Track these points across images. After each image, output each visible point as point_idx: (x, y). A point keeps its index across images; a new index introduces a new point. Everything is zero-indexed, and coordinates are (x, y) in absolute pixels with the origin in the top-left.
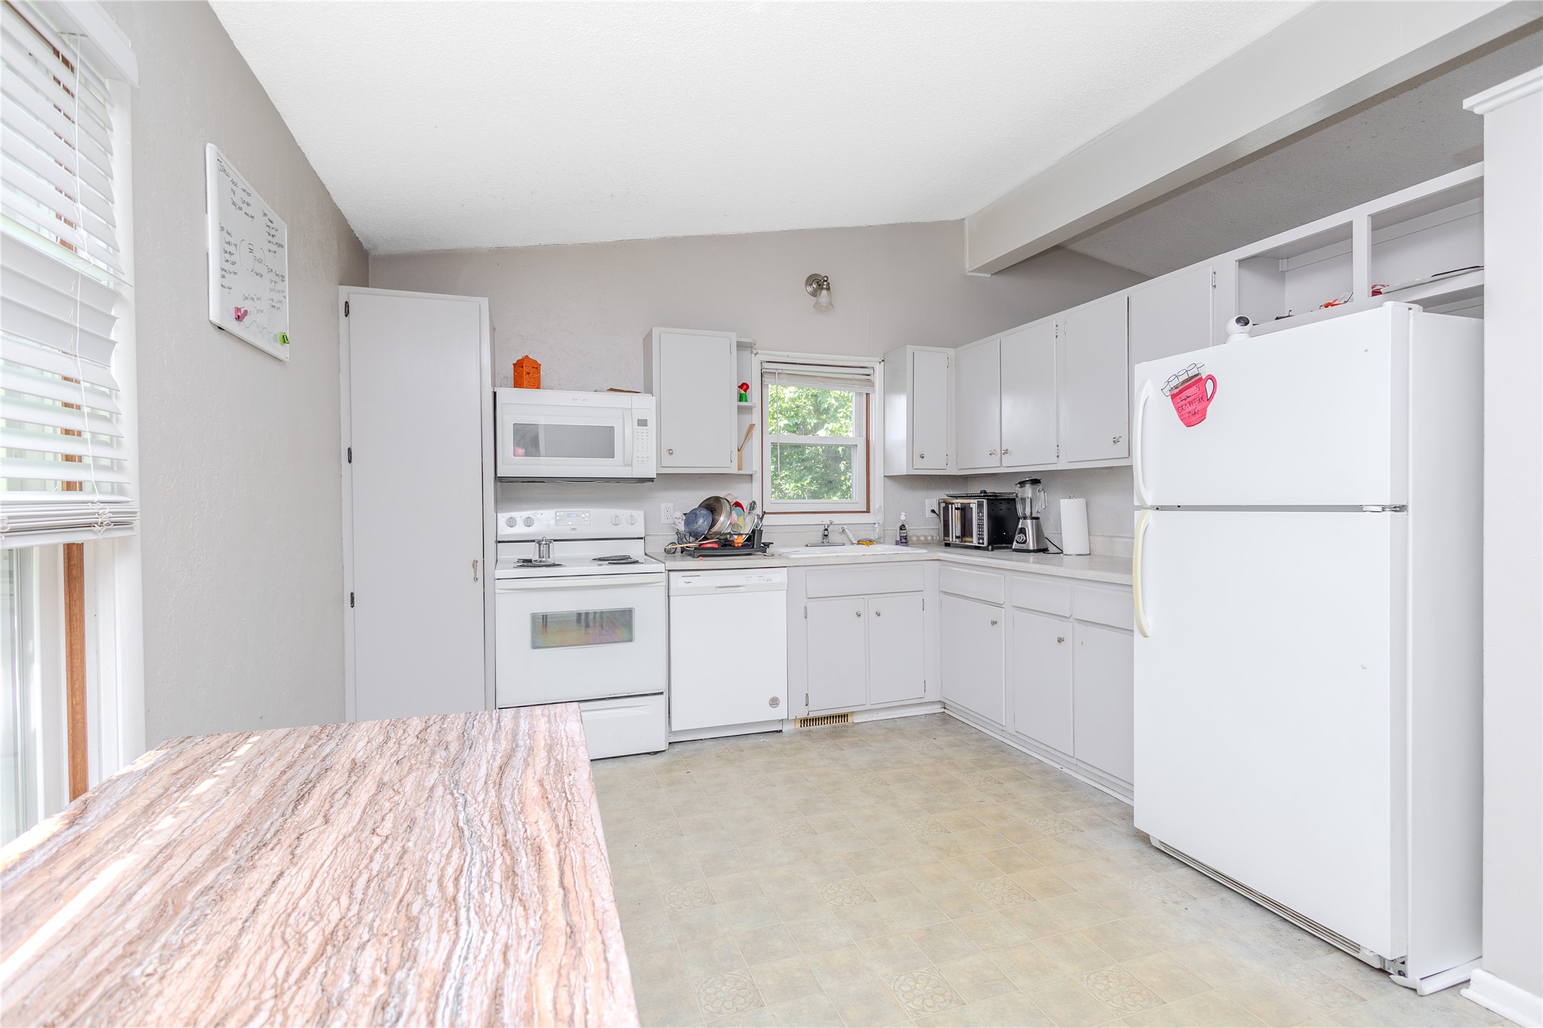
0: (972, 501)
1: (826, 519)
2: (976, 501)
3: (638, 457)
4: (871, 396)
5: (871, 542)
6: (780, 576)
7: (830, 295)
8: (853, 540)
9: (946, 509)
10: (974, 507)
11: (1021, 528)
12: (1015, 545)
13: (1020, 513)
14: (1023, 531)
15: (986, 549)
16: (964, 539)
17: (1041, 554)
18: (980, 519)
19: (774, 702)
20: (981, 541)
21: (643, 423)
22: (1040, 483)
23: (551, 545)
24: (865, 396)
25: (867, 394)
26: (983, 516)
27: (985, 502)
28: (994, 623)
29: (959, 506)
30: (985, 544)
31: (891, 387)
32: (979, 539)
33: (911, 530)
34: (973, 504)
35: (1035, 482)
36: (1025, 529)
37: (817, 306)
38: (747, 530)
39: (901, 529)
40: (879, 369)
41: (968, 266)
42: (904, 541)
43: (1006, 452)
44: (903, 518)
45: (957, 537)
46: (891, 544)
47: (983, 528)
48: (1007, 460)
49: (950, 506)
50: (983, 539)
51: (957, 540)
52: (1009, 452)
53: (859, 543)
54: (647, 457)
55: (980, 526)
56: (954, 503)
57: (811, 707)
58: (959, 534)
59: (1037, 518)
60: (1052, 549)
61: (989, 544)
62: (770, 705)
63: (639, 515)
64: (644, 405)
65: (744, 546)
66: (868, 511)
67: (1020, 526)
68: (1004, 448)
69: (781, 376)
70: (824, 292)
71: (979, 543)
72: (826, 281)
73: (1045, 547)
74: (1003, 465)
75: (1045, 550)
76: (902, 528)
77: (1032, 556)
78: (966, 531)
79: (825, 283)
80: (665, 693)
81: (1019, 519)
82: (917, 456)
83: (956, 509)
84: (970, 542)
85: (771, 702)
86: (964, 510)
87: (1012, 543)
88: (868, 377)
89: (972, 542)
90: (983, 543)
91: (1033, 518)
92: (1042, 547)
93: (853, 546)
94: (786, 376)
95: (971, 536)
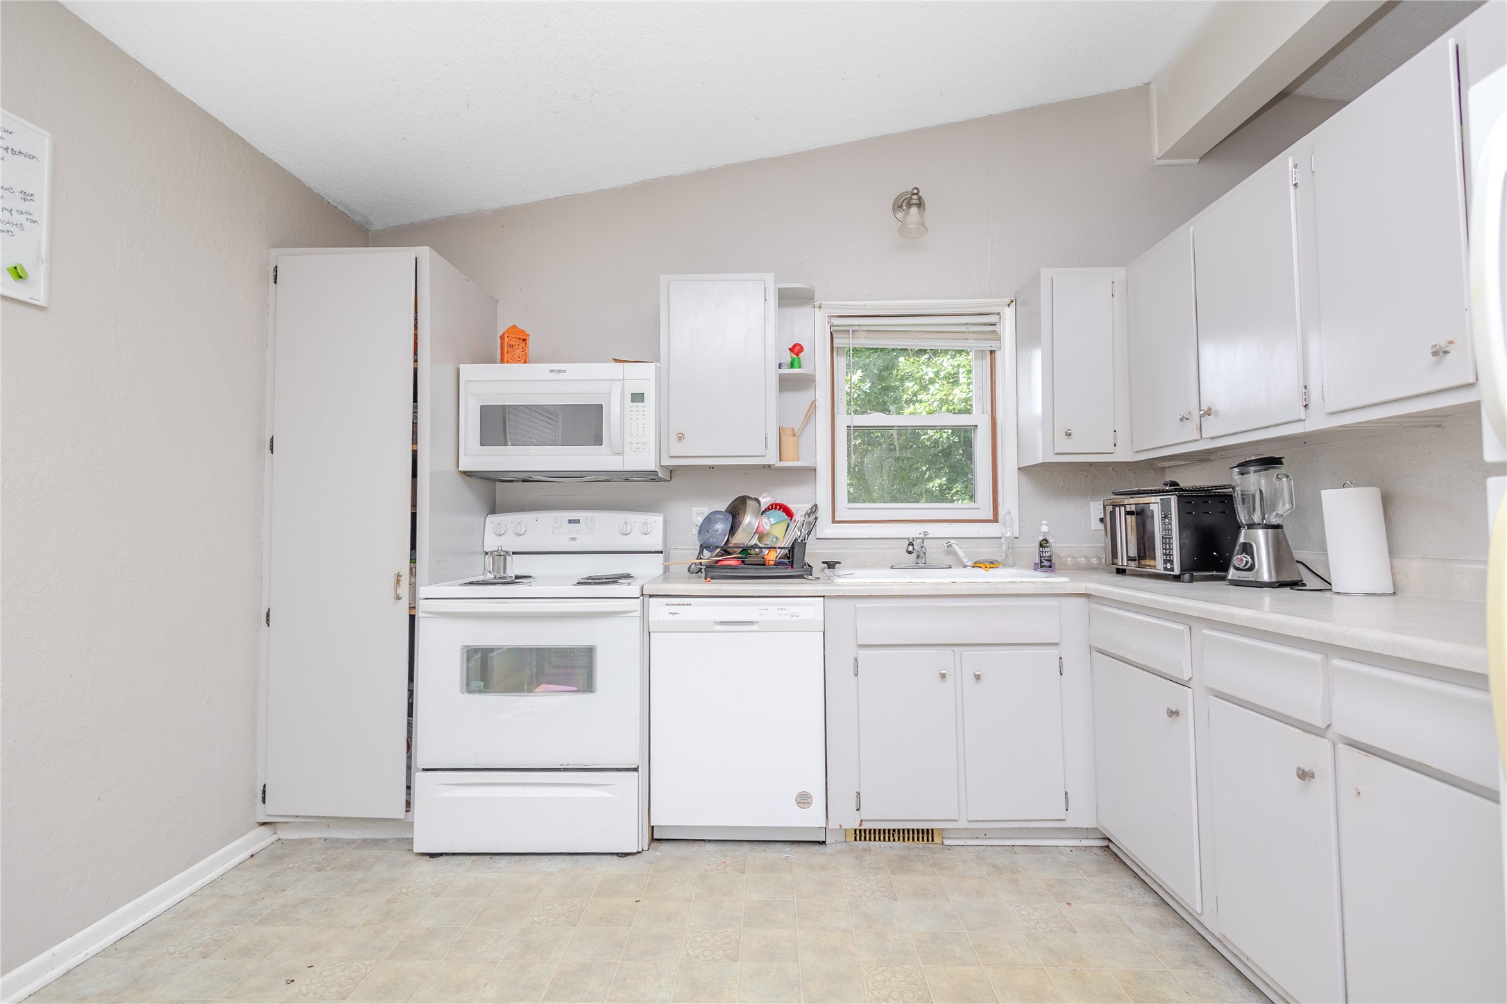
0: (1153, 499)
1: (914, 531)
2: (1158, 499)
3: (631, 443)
4: (998, 355)
5: (992, 564)
6: (811, 611)
7: (921, 214)
8: (965, 560)
9: (1113, 514)
10: (1156, 509)
11: (1245, 544)
12: (1232, 574)
13: (1243, 517)
14: (1247, 549)
15: (1177, 578)
16: (1143, 562)
17: (1286, 591)
18: (1167, 530)
19: (804, 800)
20: (1169, 566)
21: (638, 398)
22: (1281, 463)
23: (508, 558)
24: (988, 353)
25: (991, 351)
26: (1170, 524)
27: (1174, 500)
28: (1173, 713)
29: (1133, 508)
30: (1177, 571)
31: (1027, 336)
32: (1165, 562)
33: (1058, 547)
34: (1155, 505)
35: (1270, 463)
36: (1251, 545)
37: (903, 230)
38: (786, 542)
39: (1041, 545)
40: (1009, 314)
41: (1157, 151)
42: (1046, 564)
43: (1208, 413)
44: (1045, 529)
45: (1130, 559)
46: (1027, 568)
47: (1170, 544)
48: (1212, 428)
49: (1117, 509)
50: (1171, 562)
51: (1132, 564)
52: (1213, 412)
53: (976, 565)
54: (643, 443)
55: (1167, 539)
56: (1124, 505)
57: (865, 813)
58: (1133, 552)
59: (1277, 527)
60: (1312, 582)
61: (1183, 570)
62: (798, 803)
63: (655, 521)
64: (642, 376)
65: (778, 564)
66: (995, 519)
67: (1242, 540)
68: (1205, 407)
69: (858, 334)
70: (914, 210)
71: (1165, 569)
72: (917, 194)
73: (1295, 578)
74: (1203, 437)
75: (1295, 584)
76: (1044, 544)
77: (1267, 596)
78: (1145, 550)
79: (915, 197)
80: (641, 769)
81: (1239, 527)
82: (1060, 435)
83: (1128, 513)
84: (1151, 567)
85: (799, 799)
86: (1141, 515)
87: (1226, 570)
88: (992, 328)
89: (1155, 567)
90: (1172, 569)
91: (1267, 527)
92: (1286, 578)
93: (965, 569)
94: (865, 334)
95: (1154, 558)
